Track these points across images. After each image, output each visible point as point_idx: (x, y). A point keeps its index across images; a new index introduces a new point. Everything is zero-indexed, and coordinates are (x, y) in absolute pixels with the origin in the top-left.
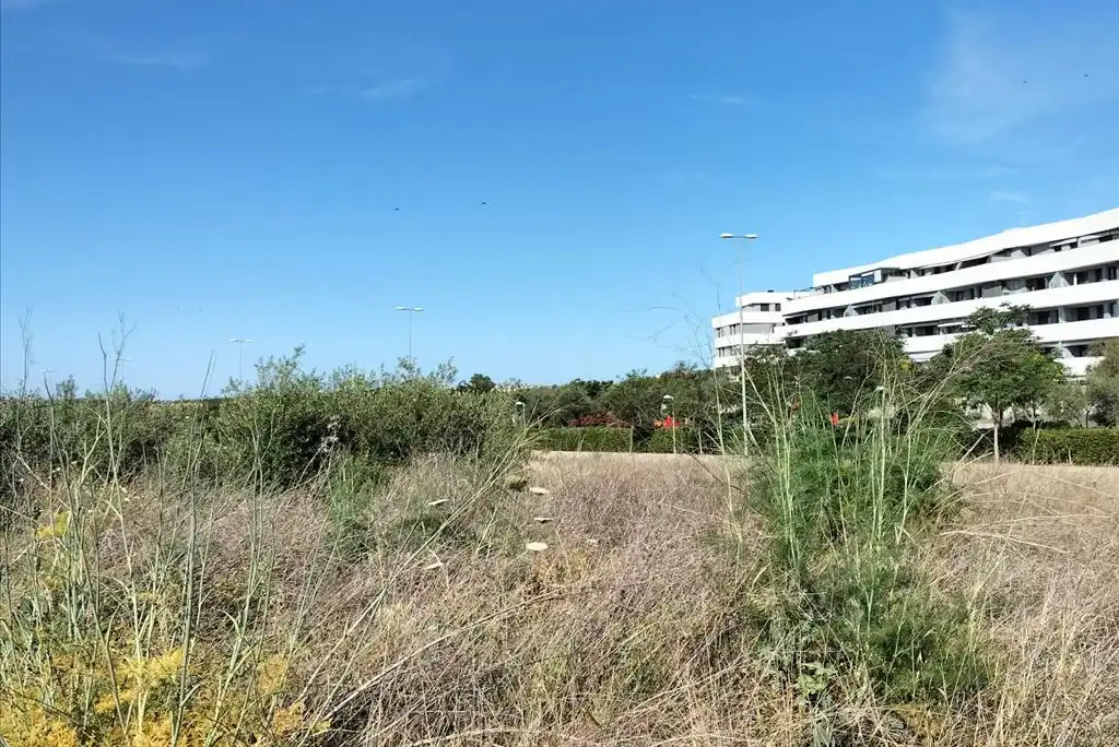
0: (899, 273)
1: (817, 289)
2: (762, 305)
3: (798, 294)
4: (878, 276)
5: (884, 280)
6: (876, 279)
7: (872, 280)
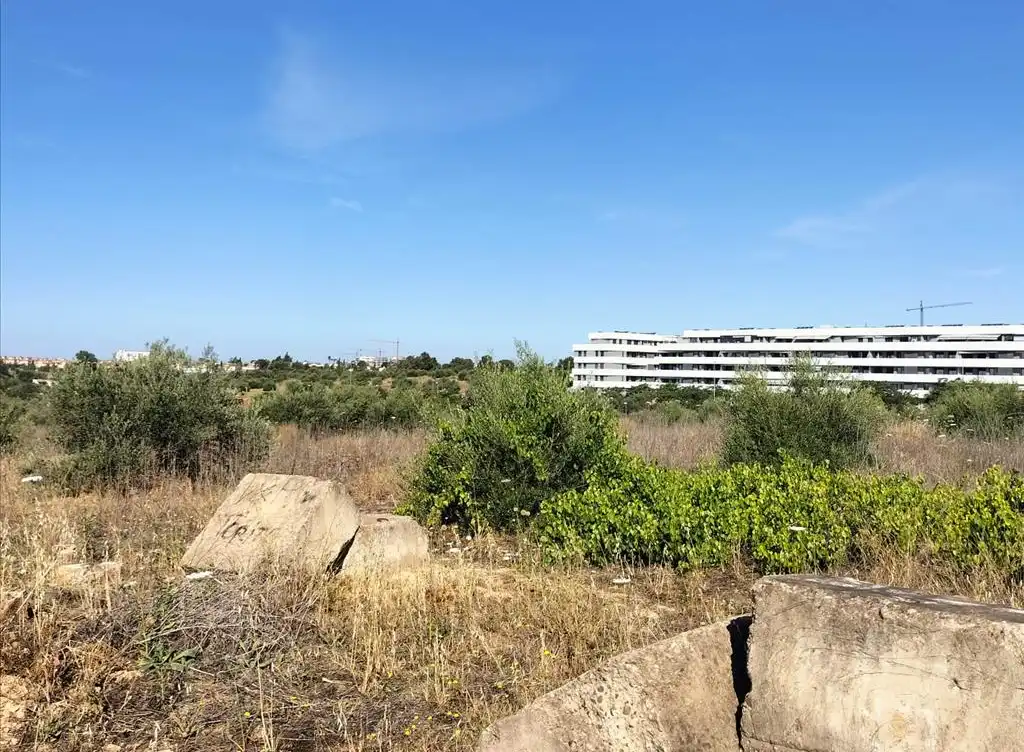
0: (758, 338)
2: (613, 340)
4: (748, 339)
5: (752, 341)
6: (746, 340)
7: (741, 340)
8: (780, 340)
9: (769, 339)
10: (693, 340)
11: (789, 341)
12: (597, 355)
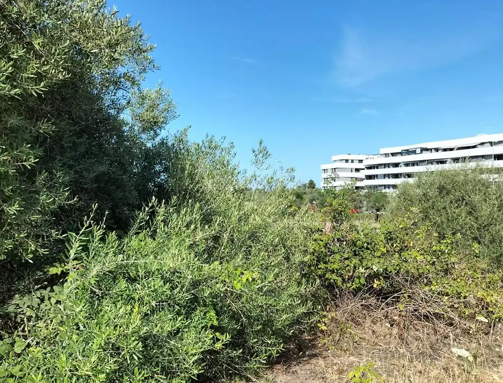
0: (427, 150)
1: (381, 155)
2: (346, 160)
3: (370, 156)
4: (418, 151)
5: (421, 152)
6: (417, 153)
7: (414, 152)
8: (445, 150)
9: (437, 150)
10: (386, 155)
11: (451, 149)
12: (352, 171)
